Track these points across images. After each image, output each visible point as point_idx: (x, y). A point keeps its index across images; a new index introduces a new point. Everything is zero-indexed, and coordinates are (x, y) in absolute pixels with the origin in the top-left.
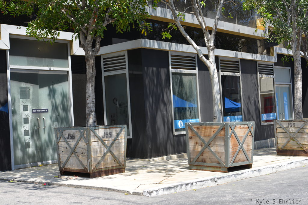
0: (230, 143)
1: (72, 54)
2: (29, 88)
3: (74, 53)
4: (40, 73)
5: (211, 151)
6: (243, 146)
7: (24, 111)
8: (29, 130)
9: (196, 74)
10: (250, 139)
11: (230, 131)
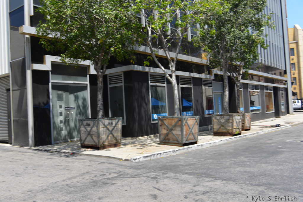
0: (184, 129)
1: (89, 74)
3: (91, 73)
4: (70, 85)
5: (173, 133)
6: (192, 130)
7: (60, 108)
8: (62, 120)
10: (196, 126)
11: (184, 122)
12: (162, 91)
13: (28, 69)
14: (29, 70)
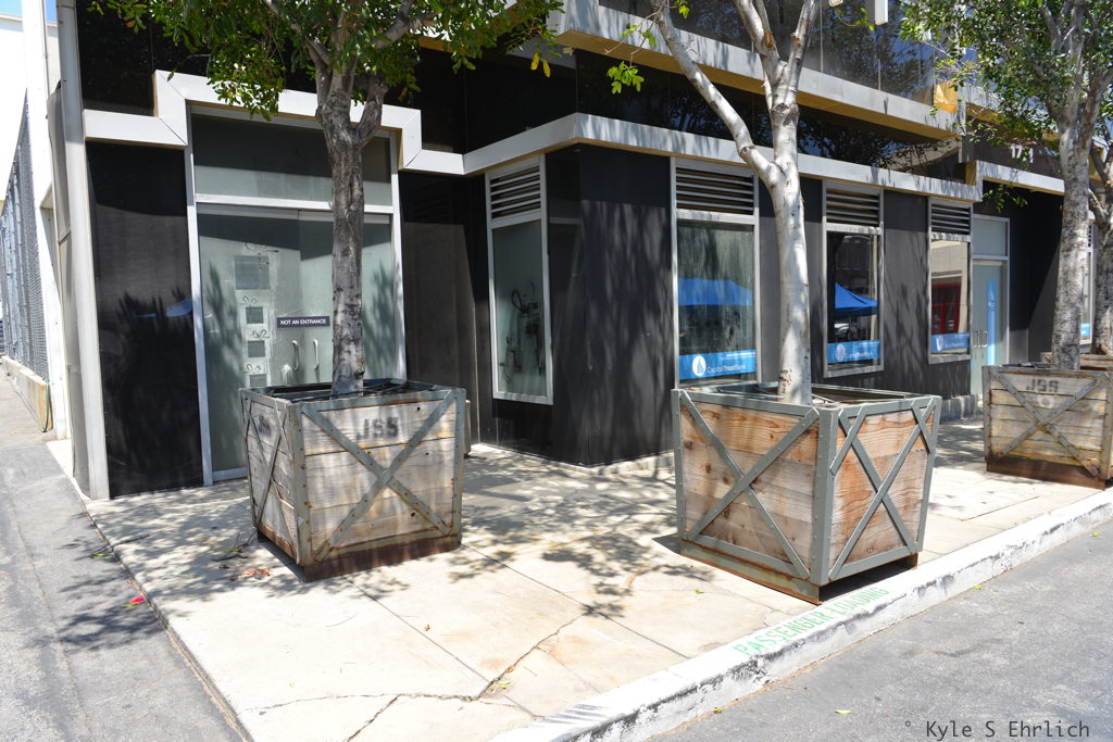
0: (837, 490)
1: (400, 168)
2: (267, 258)
3: (405, 163)
4: (304, 217)
5: (762, 509)
6: (889, 492)
7: (248, 322)
8: (265, 375)
9: (753, 226)
10: (919, 463)
11: (840, 443)
12: (735, 249)
13: (70, 140)
14: (79, 142)
